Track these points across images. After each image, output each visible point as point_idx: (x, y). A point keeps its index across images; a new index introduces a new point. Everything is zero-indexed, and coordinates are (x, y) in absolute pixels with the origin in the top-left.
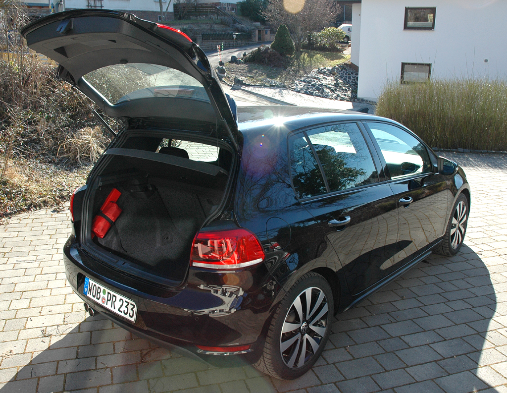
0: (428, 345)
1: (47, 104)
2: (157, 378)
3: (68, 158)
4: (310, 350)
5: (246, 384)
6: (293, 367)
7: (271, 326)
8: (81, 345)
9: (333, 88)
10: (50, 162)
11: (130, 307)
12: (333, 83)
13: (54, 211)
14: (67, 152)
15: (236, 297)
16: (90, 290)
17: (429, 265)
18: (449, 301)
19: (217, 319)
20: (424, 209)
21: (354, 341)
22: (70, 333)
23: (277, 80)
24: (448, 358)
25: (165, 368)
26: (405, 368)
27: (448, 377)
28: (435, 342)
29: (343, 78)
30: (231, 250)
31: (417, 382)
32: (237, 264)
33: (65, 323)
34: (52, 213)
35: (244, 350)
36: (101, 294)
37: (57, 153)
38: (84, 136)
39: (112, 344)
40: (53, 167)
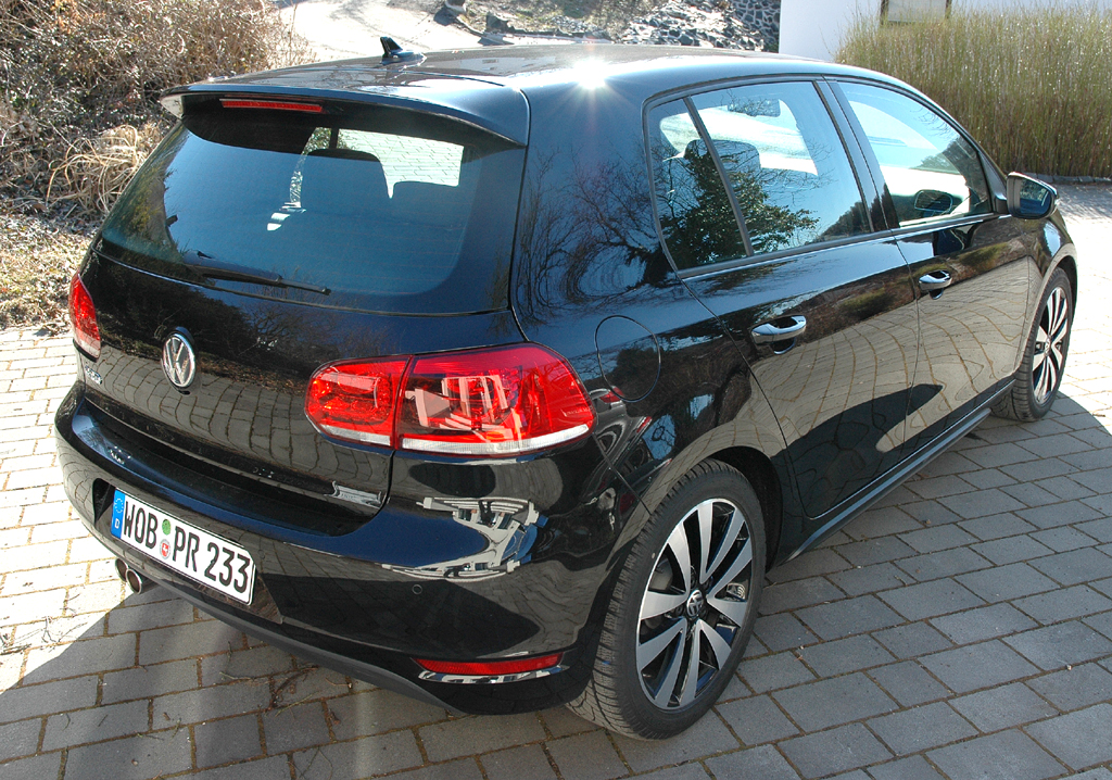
0: (999, 638)
1: (13, 67)
2: (315, 746)
3: (76, 201)
4: (710, 660)
5: (547, 752)
6: (669, 705)
7: (613, 602)
8: (111, 668)
9: (720, 38)
10: (28, 213)
11: (237, 564)
12: (721, 27)
13: (42, 332)
14: (73, 189)
15: (520, 527)
16: (129, 523)
17: (982, 443)
18: (1039, 529)
19: (470, 588)
20: (961, 311)
21: (815, 634)
22: (81, 640)
23: (590, 21)
24: (1054, 671)
25: (336, 719)
26: (949, 698)
27: (1057, 719)
28: (1015, 633)
29: (744, 15)
30: (504, 404)
31: (982, 734)
32: (520, 441)
33: (69, 613)
34: (35, 338)
35: (543, 669)
36: (159, 531)
37: (47, 190)
38: (115, 147)
39: (195, 661)
40: (37, 225)
